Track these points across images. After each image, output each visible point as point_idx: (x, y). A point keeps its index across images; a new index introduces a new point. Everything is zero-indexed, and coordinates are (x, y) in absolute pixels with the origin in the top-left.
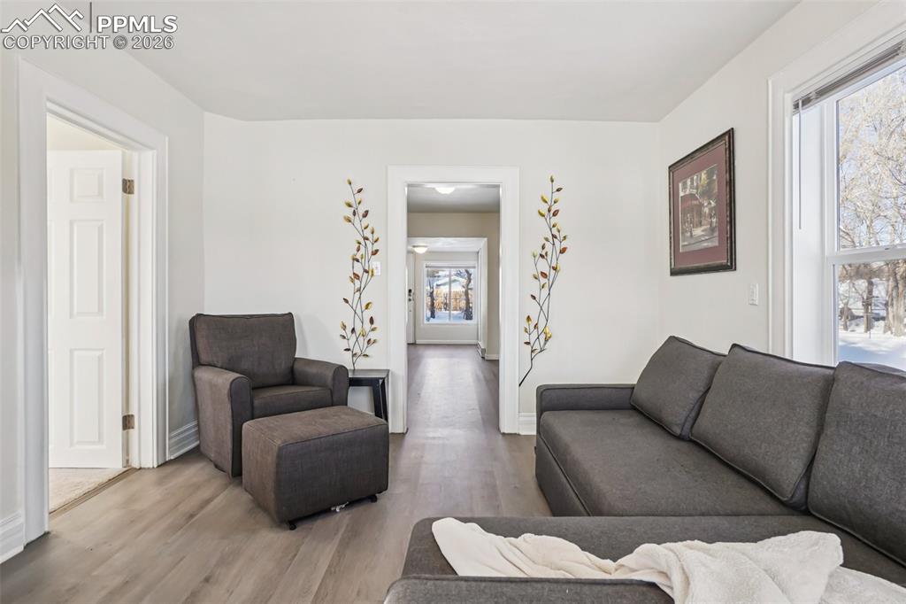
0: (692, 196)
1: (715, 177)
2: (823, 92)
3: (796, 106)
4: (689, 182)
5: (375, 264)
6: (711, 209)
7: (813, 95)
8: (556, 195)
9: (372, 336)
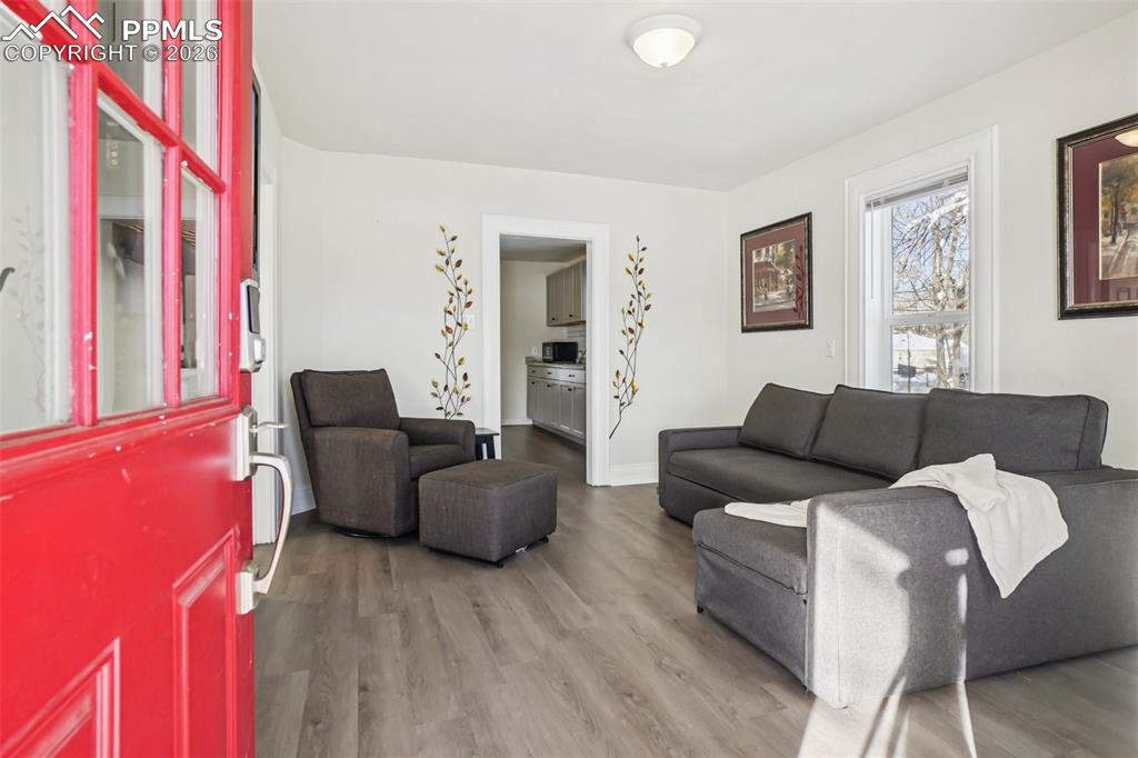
0: (767, 264)
1: (792, 250)
2: (888, 200)
3: (869, 206)
4: (764, 251)
5: (469, 317)
6: (788, 277)
7: (882, 200)
8: (642, 254)
9: (466, 393)
